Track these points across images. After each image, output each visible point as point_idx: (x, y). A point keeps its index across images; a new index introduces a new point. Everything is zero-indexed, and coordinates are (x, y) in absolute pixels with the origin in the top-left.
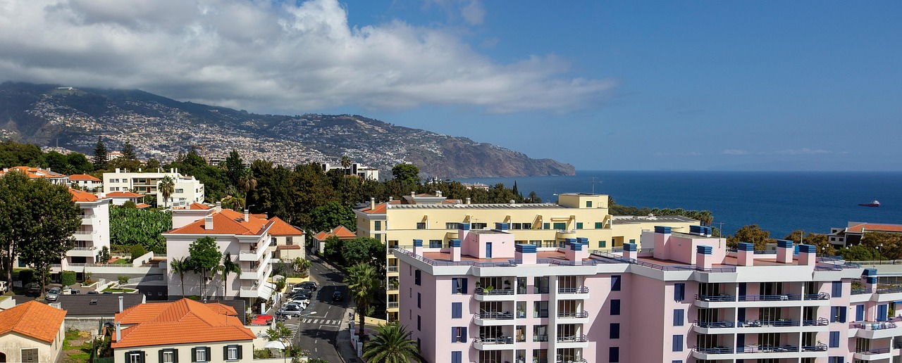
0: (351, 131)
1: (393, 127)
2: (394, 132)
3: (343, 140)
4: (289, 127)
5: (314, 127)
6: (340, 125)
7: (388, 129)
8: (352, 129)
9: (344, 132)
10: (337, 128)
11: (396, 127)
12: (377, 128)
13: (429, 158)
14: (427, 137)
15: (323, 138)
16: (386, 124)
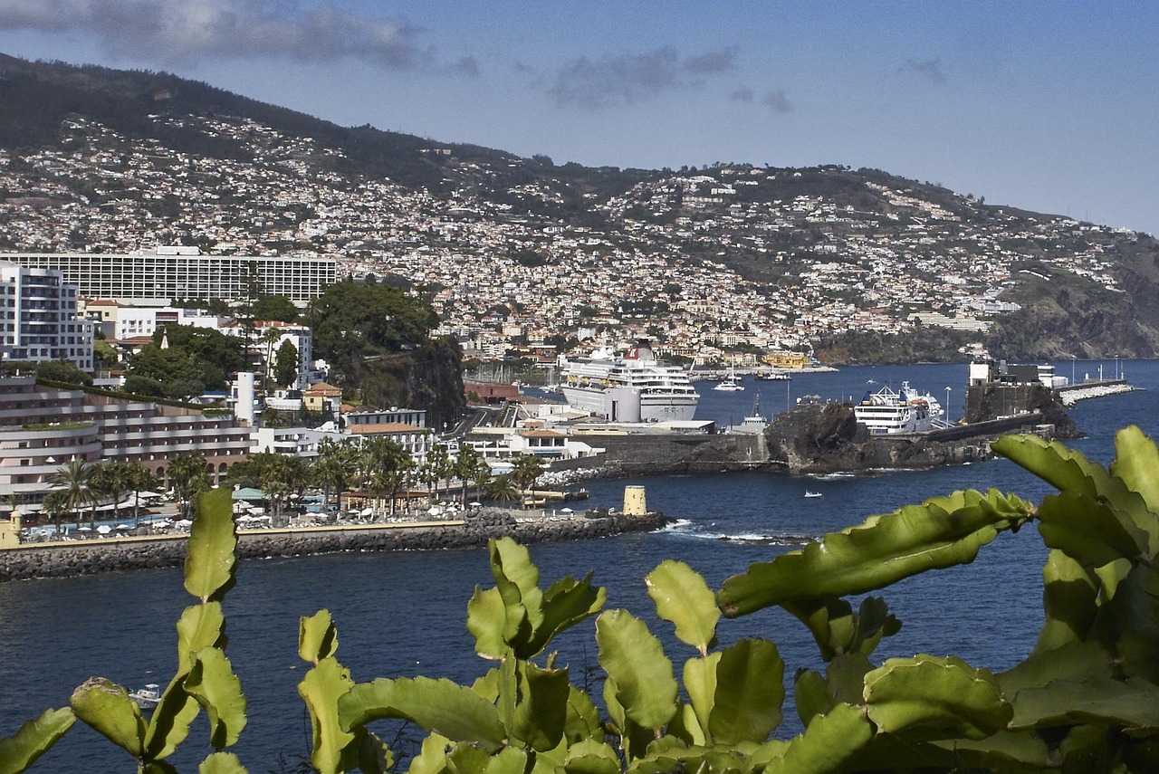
0: (845, 214)
1: (980, 205)
2: (980, 220)
3: (819, 237)
4: (655, 200)
5: (733, 199)
6: (813, 194)
7: (964, 214)
8: (850, 208)
9: (825, 214)
10: (803, 203)
11: (987, 207)
12: (927, 206)
13: (1078, 296)
14: (1075, 240)
15: (756, 233)
16: (961, 199)
